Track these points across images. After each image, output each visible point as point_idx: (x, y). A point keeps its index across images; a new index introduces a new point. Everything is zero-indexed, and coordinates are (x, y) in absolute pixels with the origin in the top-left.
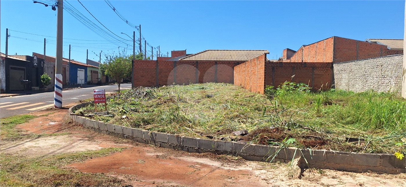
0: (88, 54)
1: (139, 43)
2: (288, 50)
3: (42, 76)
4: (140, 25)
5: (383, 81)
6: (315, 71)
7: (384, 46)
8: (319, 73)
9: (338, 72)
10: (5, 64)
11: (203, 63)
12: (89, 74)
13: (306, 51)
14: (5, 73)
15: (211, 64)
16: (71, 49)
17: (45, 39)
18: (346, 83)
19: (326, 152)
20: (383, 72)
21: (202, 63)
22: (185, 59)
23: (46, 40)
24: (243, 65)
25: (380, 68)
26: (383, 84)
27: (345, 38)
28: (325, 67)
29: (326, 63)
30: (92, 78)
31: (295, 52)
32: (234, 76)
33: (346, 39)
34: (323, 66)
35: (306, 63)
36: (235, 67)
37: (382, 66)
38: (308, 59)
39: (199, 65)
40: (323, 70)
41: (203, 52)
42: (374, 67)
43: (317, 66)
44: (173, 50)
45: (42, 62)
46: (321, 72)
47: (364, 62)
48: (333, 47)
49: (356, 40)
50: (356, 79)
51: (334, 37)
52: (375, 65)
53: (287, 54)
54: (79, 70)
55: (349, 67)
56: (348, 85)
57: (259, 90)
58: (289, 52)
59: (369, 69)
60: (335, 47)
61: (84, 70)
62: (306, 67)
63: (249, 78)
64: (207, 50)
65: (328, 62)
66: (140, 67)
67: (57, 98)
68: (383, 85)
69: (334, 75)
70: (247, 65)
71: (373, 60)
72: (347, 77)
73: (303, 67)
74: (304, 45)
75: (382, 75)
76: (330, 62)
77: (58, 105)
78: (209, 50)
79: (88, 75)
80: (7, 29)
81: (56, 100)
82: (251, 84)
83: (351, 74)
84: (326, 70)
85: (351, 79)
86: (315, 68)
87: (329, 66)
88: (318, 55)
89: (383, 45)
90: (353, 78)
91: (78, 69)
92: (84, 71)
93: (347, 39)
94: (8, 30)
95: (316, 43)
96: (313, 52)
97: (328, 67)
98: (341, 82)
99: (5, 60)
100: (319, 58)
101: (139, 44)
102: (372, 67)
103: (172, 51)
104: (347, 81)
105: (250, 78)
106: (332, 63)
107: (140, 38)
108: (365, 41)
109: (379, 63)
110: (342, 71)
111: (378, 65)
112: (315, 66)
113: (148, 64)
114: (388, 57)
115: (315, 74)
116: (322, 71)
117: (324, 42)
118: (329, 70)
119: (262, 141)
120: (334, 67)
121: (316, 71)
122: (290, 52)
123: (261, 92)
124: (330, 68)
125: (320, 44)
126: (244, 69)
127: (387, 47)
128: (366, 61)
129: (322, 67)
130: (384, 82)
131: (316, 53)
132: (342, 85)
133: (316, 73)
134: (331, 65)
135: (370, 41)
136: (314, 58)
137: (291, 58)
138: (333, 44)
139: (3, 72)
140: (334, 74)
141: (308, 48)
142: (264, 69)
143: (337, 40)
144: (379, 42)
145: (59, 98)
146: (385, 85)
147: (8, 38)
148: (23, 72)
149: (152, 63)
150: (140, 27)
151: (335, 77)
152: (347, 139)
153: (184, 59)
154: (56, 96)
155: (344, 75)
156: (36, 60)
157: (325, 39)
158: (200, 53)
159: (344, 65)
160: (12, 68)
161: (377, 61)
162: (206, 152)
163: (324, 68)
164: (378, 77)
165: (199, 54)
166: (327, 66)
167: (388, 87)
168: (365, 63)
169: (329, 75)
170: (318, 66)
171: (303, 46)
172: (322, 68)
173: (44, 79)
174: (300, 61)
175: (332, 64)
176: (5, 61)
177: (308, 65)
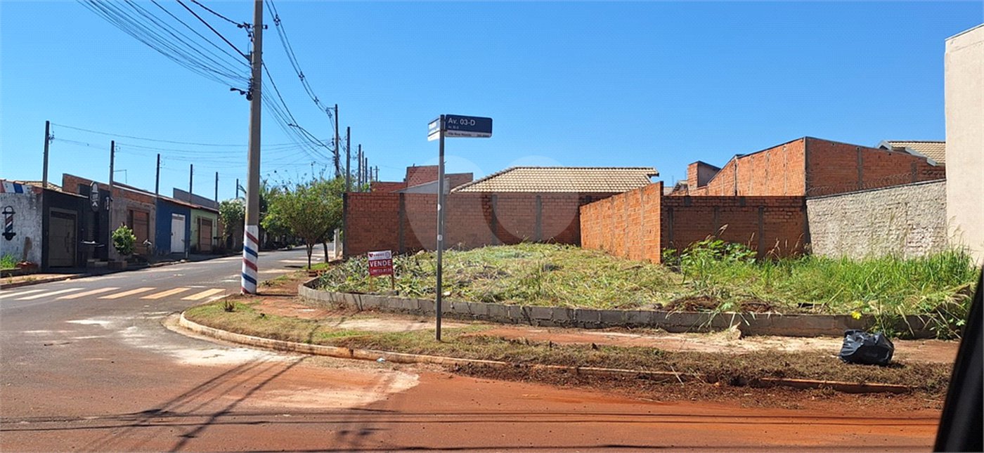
0: (193, 176)
1: (333, 148)
2: (700, 164)
3: (117, 231)
4: (336, 105)
5: (911, 236)
6: (764, 217)
7: (920, 158)
8: (774, 220)
9: (817, 219)
10: (41, 205)
11: (509, 198)
12: (194, 226)
13: (743, 168)
14: (41, 225)
15: (527, 200)
16: (160, 166)
17: (113, 142)
18: (835, 242)
19: (771, 315)
20: (909, 218)
21: (505, 198)
22: (466, 190)
23: (115, 145)
24: (605, 204)
25: (902, 207)
26: (910, 243)
27: (830, 142)
28: (789, 207)
29: (791, 197)
30: (199, 237)
31: (717, 170)
32: (582, 227)
33: (833, 143)
34: (783, 205)
35: (743, 197)
36: (584, 207)
37: (906, 204)
38: (750, 188)
39: (498, 203)
40: (783, 213)
41: (505, 173)
42: (891, 206)
43: (769, 205)
44: (412, 165)
45: (108, 198)
46: (779, 218)
47: (871, 196)
48: (804, 161)
49: (856, 146)
50: (856, 234)
51: (806, 137)
52: (892, 202)
53: (698, 174)
54: (176, 218)
55: (840, 207)
56: (839, 247)
57: (647, 257)
58: (703, 170)
59: (882, 210)
60: (809, 160)
61: (184, 216)
62: (745, 207)
63: (622, 232)
64: (512, 167)
65: (794, 195)
66: (361, 209)
67: (248, 274)
68: (911, 245)
69: (810, 224)
70: (615, 203)
71: (888, 192)
72: (837, 229)
73: (738, 206)
74: (738, 155)
75: (908, 223)
76: (800, 195)
77: (250, 287)
78: (517, 168)
79: (191, 229)
80: (48, 123)
81: (247, 277)
82: (628, 245)
83: (845, 223)
84: (790, 214)
85: (846, 234)
86: (765, 209)
87: (797, 206)
88: (772, 179)
89: (917, 157)
90: (851, 230)
91: (174, 215)
92: (184, 219)
93: (836, 143)
94: (50, 125)
95: (765, 150)
96: (761, 172)
97: (794, 207)
98: (824, 241)
99: (44, 197)
100: (774, 184)
101: (334, 152)
102: (888, 207)
103: (408, 168)
104: (837, 238)
105: (627, 231)
106: (802, 197)
107: (335, 137)
108: (878, 148)
109: (900, 199)
110: (825, 215)
111: (899, 203)
112: (766, 205)
113: (380, 201)
114: (918, 185)
115: (765, 224)
116: (782, 217)
117: (785, 149)
118: (798, 214)
119: (689, 307)
120: (808, 207)
121: (768, 215)
122: (706, 172)
123: (652, 260)
124: (798, 209)
125: (776, 154)
126: (610, 212)
127: (926, 160)
128: (875, 192)
129: (782, 207)
130: (913, 238)
131: (767, 174)
132: (828, 246)
133: (767, 221)
134: (801, 201)
135: (889, 147)
136: (762, 185)
137: (709, 185)
138: (804, 154)
139: (38, 222)
140: (808, 222)
141: (749, 162)
142: (659, 212)
143: (811, 144)
144: (909, 148)
145: (251, 274)
146: (915, 245)
147: (50, 142)
148: (71, 222)
149: (391, 200)
150: (336, 111)
151: (812, 229)
152: (800, 304)
153: (463, 190)
154: (247, 271)
155: (830, 225)
156: (96, 193)
157: (787, 143)
158: (498, 175)
159: (830, 202)
160: (54, 214)
161: (897, 193)
162: (612, 326)
163: (787, 209)
164: (900, 228)
165: (495, 176)
166: (793, 205)
167: (921, 248)
168: (873, 198)
169: (797, 224)
170: (772, 205)
171: (736, 157)
172: (781, 209)
173: (119, 240)
174: (731, 193)
175: (804, 199)
176: (42, 198)
177: (750, 201)
